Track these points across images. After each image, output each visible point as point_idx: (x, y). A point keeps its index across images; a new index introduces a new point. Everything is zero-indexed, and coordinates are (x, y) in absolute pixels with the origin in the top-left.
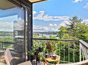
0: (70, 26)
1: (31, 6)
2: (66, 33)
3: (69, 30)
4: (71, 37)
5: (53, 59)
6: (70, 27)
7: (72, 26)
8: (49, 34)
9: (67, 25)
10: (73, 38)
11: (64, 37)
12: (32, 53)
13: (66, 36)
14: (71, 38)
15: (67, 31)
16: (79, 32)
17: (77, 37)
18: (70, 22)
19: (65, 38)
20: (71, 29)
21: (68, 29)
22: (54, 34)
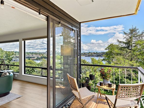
0: (125, 43)
1: (79, 27)
2: (117, 54)
3: (123, 50)
4: (127, 61)
5: (108, 87)
6: (124, 45)
7: (128, 43)
8: (89, 56)
9: (120, 42)
10: (130, 62)
11: (115, 62)
12: (84, 81)
13: (118, 60)
14: (127, 64)
15: (119, 52)
16: (140, 54)
17: (136, 62)
18: (125, 38)
19: (117, 63)
20: (126, 49)
21: (121, 49)
22: (98, 56)
